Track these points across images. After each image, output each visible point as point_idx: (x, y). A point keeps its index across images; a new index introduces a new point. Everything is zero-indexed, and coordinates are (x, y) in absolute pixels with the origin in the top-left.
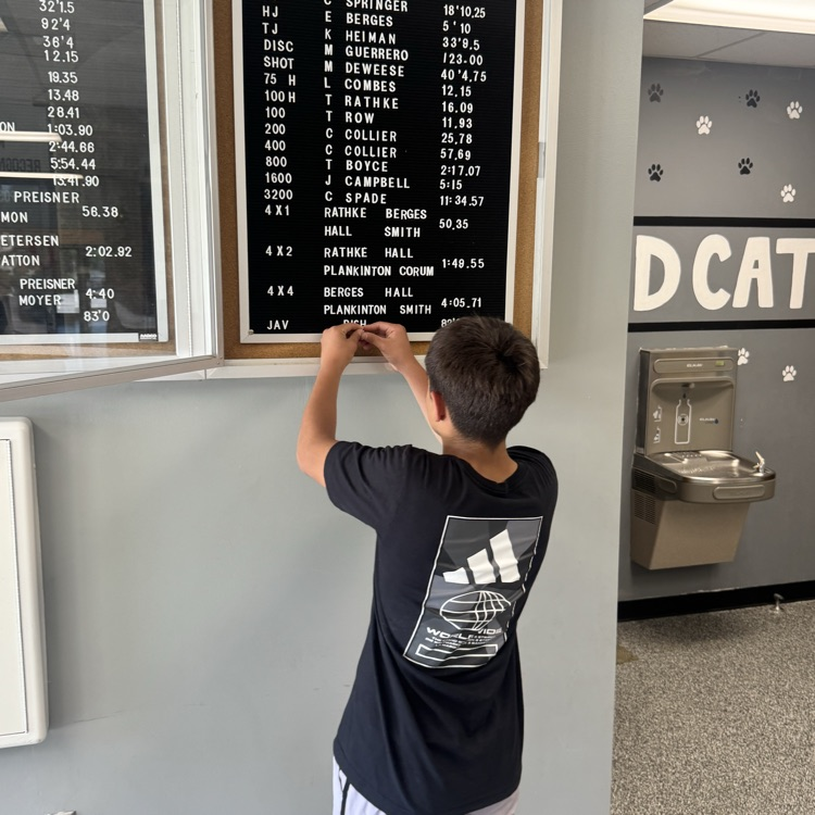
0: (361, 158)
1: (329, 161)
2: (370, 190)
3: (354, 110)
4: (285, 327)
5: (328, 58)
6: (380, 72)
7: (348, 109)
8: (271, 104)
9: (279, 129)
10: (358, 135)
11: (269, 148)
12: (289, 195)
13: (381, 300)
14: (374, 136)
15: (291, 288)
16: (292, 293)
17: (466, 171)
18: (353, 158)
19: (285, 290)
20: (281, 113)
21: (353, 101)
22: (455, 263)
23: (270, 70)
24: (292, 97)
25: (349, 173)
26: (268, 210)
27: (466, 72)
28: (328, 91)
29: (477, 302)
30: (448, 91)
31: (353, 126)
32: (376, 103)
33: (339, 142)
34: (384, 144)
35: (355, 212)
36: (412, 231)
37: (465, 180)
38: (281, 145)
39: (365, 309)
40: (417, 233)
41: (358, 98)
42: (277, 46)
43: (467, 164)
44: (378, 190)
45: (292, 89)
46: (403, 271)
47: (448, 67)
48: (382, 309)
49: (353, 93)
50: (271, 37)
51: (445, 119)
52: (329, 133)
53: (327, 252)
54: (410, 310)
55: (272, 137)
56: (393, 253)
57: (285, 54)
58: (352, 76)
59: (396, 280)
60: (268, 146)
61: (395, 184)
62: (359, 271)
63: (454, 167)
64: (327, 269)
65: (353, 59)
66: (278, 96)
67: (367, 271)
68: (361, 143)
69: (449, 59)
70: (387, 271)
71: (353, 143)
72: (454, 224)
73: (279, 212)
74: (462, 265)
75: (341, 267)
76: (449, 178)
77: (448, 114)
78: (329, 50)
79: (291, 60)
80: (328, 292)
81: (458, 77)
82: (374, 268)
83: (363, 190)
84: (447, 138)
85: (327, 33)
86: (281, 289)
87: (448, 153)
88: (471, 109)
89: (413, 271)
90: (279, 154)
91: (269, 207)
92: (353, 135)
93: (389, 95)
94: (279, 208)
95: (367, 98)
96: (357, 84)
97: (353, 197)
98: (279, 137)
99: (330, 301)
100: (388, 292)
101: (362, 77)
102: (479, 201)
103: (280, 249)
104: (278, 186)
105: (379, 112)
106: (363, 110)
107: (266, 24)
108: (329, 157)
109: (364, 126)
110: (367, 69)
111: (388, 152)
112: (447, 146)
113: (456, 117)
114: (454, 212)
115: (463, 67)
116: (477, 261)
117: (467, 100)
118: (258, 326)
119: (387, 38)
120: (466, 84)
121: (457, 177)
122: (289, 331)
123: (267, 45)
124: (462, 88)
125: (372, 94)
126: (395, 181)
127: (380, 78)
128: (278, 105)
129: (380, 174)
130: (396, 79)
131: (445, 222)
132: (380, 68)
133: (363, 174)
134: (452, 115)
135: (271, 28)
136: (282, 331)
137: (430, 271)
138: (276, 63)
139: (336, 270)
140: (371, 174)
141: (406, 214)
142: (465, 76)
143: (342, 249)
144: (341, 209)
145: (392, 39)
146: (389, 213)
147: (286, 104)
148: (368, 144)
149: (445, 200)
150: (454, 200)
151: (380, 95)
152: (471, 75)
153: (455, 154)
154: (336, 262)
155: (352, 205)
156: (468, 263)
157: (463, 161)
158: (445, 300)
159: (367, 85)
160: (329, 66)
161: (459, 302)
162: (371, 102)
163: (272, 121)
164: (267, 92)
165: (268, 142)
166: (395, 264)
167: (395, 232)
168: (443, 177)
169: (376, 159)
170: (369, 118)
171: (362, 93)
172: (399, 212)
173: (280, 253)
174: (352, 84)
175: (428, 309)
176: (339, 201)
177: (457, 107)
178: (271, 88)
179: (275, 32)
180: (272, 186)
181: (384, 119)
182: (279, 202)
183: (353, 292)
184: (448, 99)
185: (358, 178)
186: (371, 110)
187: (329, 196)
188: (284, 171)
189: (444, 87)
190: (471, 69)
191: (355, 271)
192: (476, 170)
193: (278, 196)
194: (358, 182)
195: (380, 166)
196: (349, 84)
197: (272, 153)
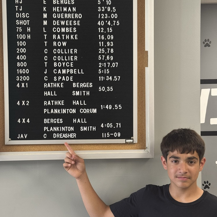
0: (61, 61)
1: (46, 63)
2: (65, 75)
3: (57, 41)
4: (26, 137)
5: (45, 19)
6: (69, 24)
7: (55, 40)
8: (20, 40)
9: (23, 50)
10: (59, 51)
11: (19, 59)
12: (28, 78)
13: (71, 124)
14: (67, 51)
15: (28, 119)
16: (29, 122)
17: (111, 65)
18: (57, 61)
19: (26, 121)
20: (24, 44)
21: (57, 37)
22: (107, 107)
23: (19, 26)
24: (29, 37)
25: (55, 68)
26: (18, 85)
27: (109, 22)
28: (45, 33)
29: (119, 125)
30: (101, 30)
31: (57, 47)
32: (67, 37)
33: (50, 55)
34: (72, 55)
35: (58, 85)
36: (86, 93)
37: (111, 69)
38: (24, 57)
39: (63, 129)
40: (88, 93)
41: (59, 35)
42: (22, 15)
43: (111, 62)
44: (69, 75)
45: (29, 33)
46: (82, 111)
47: (101, 20)
48: (72, 129)
49: (57, 34)
50: (19, 12)
51: (100, 43)
52: (46, 51)
53: (45, 103)
54: (85, 129)
55: (20, 54)
56: (76, 103)
57: (26, 19)
58: (56, 26)
59: (78, 115)
60: (18, 58)
61: (77, 72)
62: (60, 111)
63: (105, 64)
64: (45, 111)
65: (56, 19)
66: (23, 37)
67: (64, 111)
68: (60, 55)
69: (101, 16)
70: (74, 111)
71: (57, 55)
72: (106, 89)
73: (23, 86)
74: (110, 108)
75: (52, 110)
76: (103, 68)
77: (101, 40)
78: (45, 16)
79: (28, 21)
80: (46, 121)
81: (106, 24)
82: (68, 110)
83: (62, 75)
84: (101, 51)
85: (44, 9)
86: (24, 120)
87: (102, 57)
88: (112, 38)
89: (87, 111)
90: (23, 61)
91: (18, 84)
92: (57, 51)
93: (74, 34)
94: (23, 84)
95: (63, 35)
96: (58, 29)
97: (57, 78)
98: (23, 54)
99: (47, 125)
100: (74, 121)
101: (61, 26)
102: (118, 78)
103: (23, 102)
104: (23, 75)
105: (69, 41)
106: (61, 40)
107: (17, 7)
108: (46, 61)
109: (62, 47)
110: (63, 23)
111: (73, 58)
112: (102, 54)
113: (105, 42)
114: (106, 84)
115: (108, 19)
116: (118, 106)
117: (110, 34)
118: (13, 137)
119: (72, 9)
120: (110, 27)
121: (107, 68)
122: (27, 139)
123: (17, 15)
124: (108, 29)
125: (65, 33)
126: (77, 71)
127: (69, 27)
128: (23, 40)
129: (70, 68)
130: (76, 26)
131: (101, 88)
132: (69, 22)
133: (62, 68)
134: (104, 40)
135: (19, 8)
136: (24, 139)
137: (95, 111)
138: (21, 23)
139: (50, 111)
140: (66, 68)
141: (82, 85)
142: (109, 23)
143: (52, 101)
144: (52, 84)
145: (74, 9)
146: (74, 85)
147: (26, 40)
148: (64, 55)
149: (101, 78)
150: (106, 78)
151: (69, 34)
152: (112, 23)
153: (105, 58)
154: (50, 107)
155: (57, 82)
156: (113, 107)
157: (109, 61)
158: (102, 124)
159: (63, 30)
160: (45, 23)
161: (109, 125)
162: (65, 37)
163: (20, 47)
164: (18, 35)
165: (18, 56)
166: (78, 107)
167: (78, 93)
168: (100, 68)
169: (68, 61)
170: (64, 44)
171: (61, 33)
172: (79, 84)
173: (23, 103)
174: (56, 30)
175: (94, 129)
176: (51, 80)
177: (105, 37)
178: (19, 33)
179: (21, 10)
180: (20, 75)
181: (71, 44)
182: (23, 81)
183: (58, 121)
184: (101, 34)
185: (59, 70)
186: (65, 40)
187: (46, 78)
188: (26, 68)
189: (99, 29)
190: (112, 20)
191: (59, 111)
192: (116, 64)
193: (22, 79)
194: (59, 72)
195: (70, 64)
196: (55, 30)
197: (20, 61)
